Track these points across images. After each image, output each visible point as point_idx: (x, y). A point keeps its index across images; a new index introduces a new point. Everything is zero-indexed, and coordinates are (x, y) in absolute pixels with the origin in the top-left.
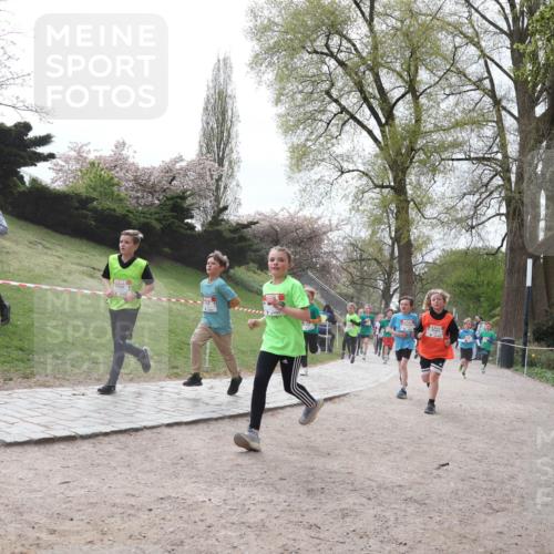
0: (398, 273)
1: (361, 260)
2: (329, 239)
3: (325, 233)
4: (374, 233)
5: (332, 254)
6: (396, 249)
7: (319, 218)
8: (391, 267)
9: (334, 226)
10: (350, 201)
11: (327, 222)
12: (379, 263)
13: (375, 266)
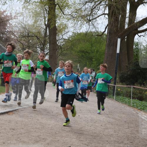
0: (48, 45)
1: (28, 36)
2: (10, 24)
3: (8, 20)
4: (36, 22)
5: (12, 33)
6: (48, 31)
7: (4, 12)
8: (45, 41)
9: (13, 16)
10: (23, 3)
11: (9, 14)
12: (38, 39)
13: (36, 40)
